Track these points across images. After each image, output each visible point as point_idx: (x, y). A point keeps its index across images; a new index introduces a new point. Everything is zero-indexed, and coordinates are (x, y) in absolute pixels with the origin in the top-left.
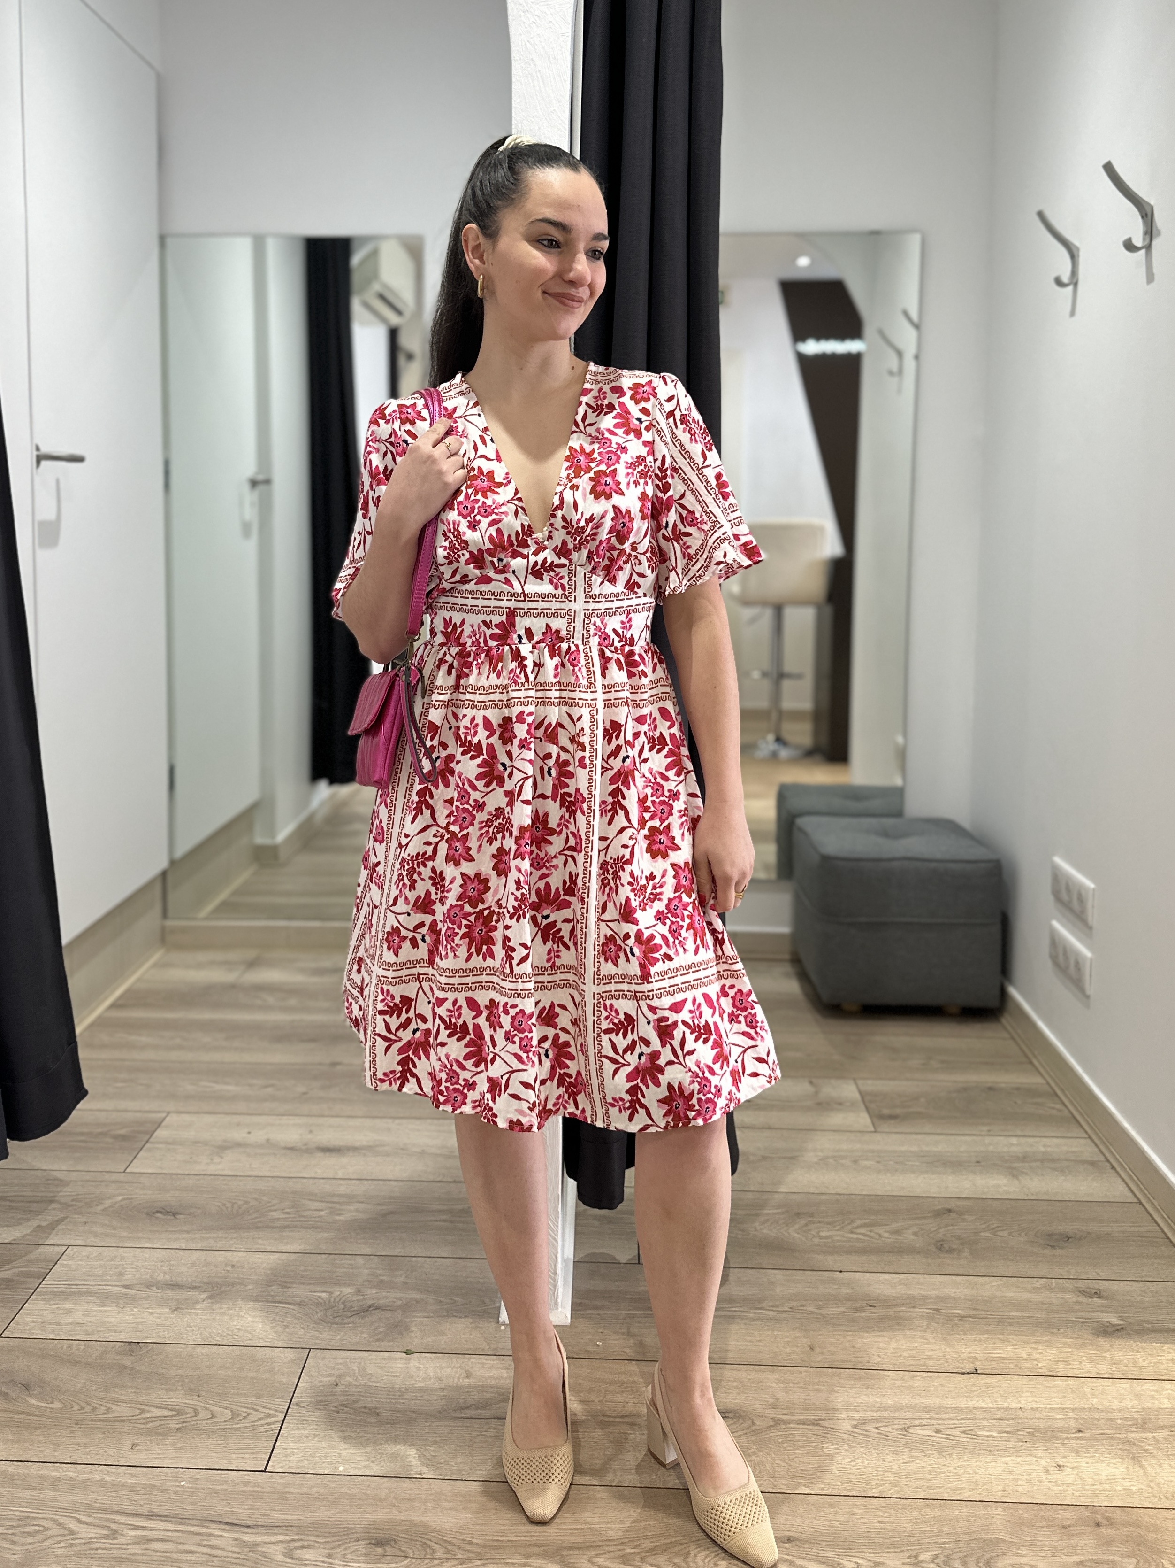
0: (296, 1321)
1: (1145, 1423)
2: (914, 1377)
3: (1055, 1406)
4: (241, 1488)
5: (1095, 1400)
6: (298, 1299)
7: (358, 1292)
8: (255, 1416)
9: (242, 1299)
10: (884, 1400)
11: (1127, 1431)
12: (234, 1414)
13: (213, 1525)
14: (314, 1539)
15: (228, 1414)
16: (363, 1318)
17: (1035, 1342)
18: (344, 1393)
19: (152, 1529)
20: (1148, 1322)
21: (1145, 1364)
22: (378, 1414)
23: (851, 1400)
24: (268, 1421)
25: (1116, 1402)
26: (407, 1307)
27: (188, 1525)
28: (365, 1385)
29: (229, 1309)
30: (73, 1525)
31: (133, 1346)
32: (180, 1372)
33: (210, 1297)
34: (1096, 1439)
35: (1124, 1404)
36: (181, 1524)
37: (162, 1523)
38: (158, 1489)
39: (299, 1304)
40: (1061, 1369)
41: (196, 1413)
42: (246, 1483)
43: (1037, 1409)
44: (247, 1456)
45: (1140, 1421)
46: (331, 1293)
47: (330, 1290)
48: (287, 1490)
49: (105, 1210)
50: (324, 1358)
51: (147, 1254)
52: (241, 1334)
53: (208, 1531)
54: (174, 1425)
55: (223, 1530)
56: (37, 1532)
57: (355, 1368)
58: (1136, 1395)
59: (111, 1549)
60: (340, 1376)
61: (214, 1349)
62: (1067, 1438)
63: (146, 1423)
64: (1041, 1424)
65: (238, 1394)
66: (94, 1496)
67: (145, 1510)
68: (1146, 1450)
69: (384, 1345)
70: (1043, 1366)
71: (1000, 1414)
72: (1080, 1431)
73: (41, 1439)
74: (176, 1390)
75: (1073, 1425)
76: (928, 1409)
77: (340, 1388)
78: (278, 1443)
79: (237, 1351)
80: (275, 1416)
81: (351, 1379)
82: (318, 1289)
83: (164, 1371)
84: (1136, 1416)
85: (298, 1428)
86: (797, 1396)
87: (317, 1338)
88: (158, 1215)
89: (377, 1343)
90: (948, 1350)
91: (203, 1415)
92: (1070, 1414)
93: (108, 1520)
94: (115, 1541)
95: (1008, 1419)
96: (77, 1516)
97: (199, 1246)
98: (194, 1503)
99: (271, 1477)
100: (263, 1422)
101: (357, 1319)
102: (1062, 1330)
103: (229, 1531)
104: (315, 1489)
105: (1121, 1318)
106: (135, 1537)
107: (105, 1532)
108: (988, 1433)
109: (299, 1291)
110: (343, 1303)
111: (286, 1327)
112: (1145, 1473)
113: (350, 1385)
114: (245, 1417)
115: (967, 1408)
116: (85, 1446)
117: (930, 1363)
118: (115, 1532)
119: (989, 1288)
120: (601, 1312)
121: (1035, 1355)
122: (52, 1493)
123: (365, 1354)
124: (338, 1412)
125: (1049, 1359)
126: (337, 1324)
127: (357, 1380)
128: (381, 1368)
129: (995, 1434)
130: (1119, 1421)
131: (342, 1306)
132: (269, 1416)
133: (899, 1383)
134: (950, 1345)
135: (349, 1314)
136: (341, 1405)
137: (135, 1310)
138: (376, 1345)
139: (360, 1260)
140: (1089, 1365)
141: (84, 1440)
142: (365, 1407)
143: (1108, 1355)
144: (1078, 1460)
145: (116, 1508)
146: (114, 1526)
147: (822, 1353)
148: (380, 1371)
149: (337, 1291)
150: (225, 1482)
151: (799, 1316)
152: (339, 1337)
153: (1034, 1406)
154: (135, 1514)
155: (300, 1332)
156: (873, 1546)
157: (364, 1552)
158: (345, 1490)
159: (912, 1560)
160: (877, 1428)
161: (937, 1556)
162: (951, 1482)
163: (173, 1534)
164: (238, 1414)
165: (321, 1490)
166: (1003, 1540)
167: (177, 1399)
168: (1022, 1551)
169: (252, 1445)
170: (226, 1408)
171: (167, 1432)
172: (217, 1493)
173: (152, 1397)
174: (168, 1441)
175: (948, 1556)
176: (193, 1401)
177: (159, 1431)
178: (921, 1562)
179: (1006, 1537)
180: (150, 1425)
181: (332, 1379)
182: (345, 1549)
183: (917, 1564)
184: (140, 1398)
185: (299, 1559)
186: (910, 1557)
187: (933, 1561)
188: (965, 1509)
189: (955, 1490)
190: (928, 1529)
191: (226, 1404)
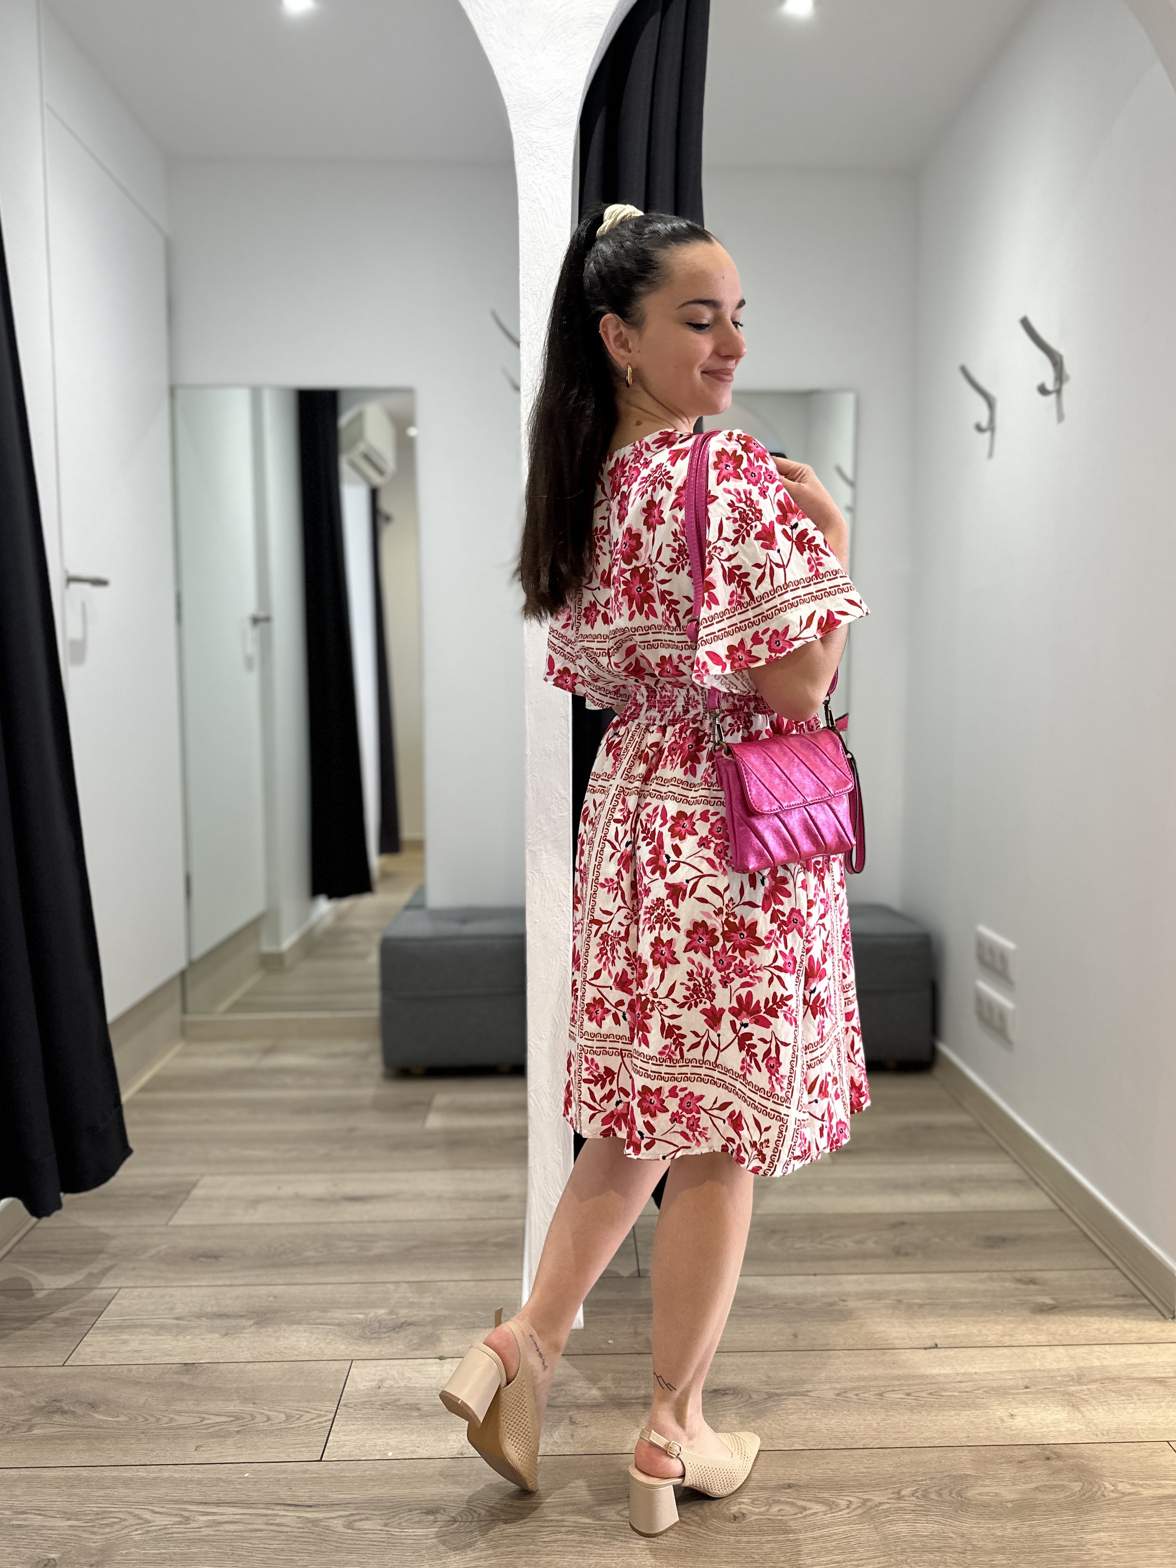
0: (337, 1338)
1: (1080, 1378)
2: (883, 1354)
3: (1004, 1369)
4: (300, 1475)
5: (1037, 1363)
6: (337, 1321)
7: (391, 1312)
8: (307, 1417)
9: (286, 1323)
10: (861, 1372)
11: (1066, 1386)
12: (288, 1417)
13: (278, 1507)
14: (370, 1512)
15: (282, 1417)
16: (398, 1333)
17: (984, 1322)
18: (387, 1394)
19: (222, 1514)
20: (1076, 1301)
21: (1076, 1333)
22: (419, 1409)
23: (833, 1374)
24: (320, 1420)
25: (1055, 1364)
26: (436, 1322)
27: (254, 1508)
28: (405, 1386)
29: (275, 1332)
30: (147, 1515)
31: (190, 1367)
32: (235, 1385)
33: (256, 1323)
34: (1041, 1393)
35: (1061, 1366)
36: (248, 1508)
37: (231, 1509)
38: (224, 1481)
39: (339, 1325)
40: (1007, 1340)
41: (253, 1417)
42: (305, 1472)
43: (990, 1373)
44: (303, 1449)
45: (1075, 1377)
46: (367, 1314)
47: (367, 1312)
48: (342, 1474)
49: (152, 1257)
50: (365, 1367)
51: (194, 1291)
52: (287, 1351)
53: (273, 1512)
54: (233, 1428)
55: (284, 1510)
56: (115, 1523)
57: (395, 1374)
58: (1071, 1357)
59: (185, 1533)
60: (382, 1381)
61: (264, 1365)
62: (1017, 1394)
63: (208, 1429)
64: (994, 1384)
65: (290, 1400)
66: (164, 1491)
67: (214, 1498)
68: (1083, 1399)
69: (418, 1353)
70: (992, 1339)
71: (959, 1379)
72: (1026, 1387)
73: (110, 1447)
74: (232, 1400)
75: (1020, 1382)
76: (898, 1378)
77: (382, 1390)
78: (330, 1438)
79: (286, 1365)
80: (325, 1416)
81: (392, 1383)
82: (355, 1311)
83: (221, 1386)
84: (1073, 1373)
85: (347, 1425)
86: (785, 1374)
87: (358, 1351)
88: (203, 1259)
89: (413, 1353)
90: (911, 1331)
91: (259, 1418)
92: (1018, 1375)
93: (180, 1509)
94: (188, 1526)
95: (966, 1382)
96: (151, 1508)
97: (242, 1282)
98: (258, 1491)
99: (328, 1465)
100: (315, 1421)
101: (393, 1335)
102: (1005, 1311)
103: (292, 1511)
104: (367, 1473)
105: (1054, 1299)
106: (207, 1521)
107: (180, 1519)
108: (950, 1394)
109: (339, 1315)
110: (379, 1322)
111: (329, 1343)
112: (1083, 1416)
113: (391, 1386)
114: (298, 1419)
115: (931, 1375)
116: (152, 1450)
117: (897, 1342)
118: (187, 1518)
119: (942, 1281)
120: (608, 1317)
121: (984, 1331)
122: (126, 1491)
123: (403, 1362)
124: (383, 1409)
125: (996, 1334)
126: (374, 1338)
127: (397, 1383)
128: (418, 1372)
129: (956, 1394)
130: (1059, 1378)
131: (377, 1325)
132: (320, 1416)
133: (872, 1359)
134: (914, 1328)
135: (385, 1330)
136: (385, 1404)
137: (188, 1337)
138: (412, 1354)
139: (391, 1287)
140: (1030, 1337)
141: (152, 1446)
142: (407, 1404)
143: (1045, 1327)
144: (1027, 1409)
145: (186, 1499)
146: (186, 1514)
147: (804, 1340)
148: (416, 1374)
149: (372, 1313)
150: (285, 1472)
151: (782, 1311)
152: (377, 1349)
153: (987, 1370)
154: (206, 1503)
155: (342, 1348)
156: (861, 1486)
157: (417, 1519)
158: (395, 1471)
159: (896, 1496)
160: (857, 1395)
161: (916, 1491)
162: (922, 1433)
163: (242, 1517)
164: (292, 1417)
165: (373, 1473)
166: (971, 1475)
167: (234, 1407)
168: (987, 1482)
169: (307, 1441)
170: (280, 1412)
171: (228, 1435)
172: (279, 1480)
173: (212, 1407)
174: (230, 1442)
175: (925, 1491)
176: (249, 1408)
177: (219, 1434)
178: (903, 1496)
179: (973, 1473)
180: (212, 1430)
181: (374, 1384)
182: (400, 1519)
183: (900, 1498)
184: (200, 1409)
185: (359, 1530)
186: (893, 1493)
187: (913, 1495)
188: (936, 1453)
189: (926, 1439)
190: (907, 1470)
191: (280, 1409)
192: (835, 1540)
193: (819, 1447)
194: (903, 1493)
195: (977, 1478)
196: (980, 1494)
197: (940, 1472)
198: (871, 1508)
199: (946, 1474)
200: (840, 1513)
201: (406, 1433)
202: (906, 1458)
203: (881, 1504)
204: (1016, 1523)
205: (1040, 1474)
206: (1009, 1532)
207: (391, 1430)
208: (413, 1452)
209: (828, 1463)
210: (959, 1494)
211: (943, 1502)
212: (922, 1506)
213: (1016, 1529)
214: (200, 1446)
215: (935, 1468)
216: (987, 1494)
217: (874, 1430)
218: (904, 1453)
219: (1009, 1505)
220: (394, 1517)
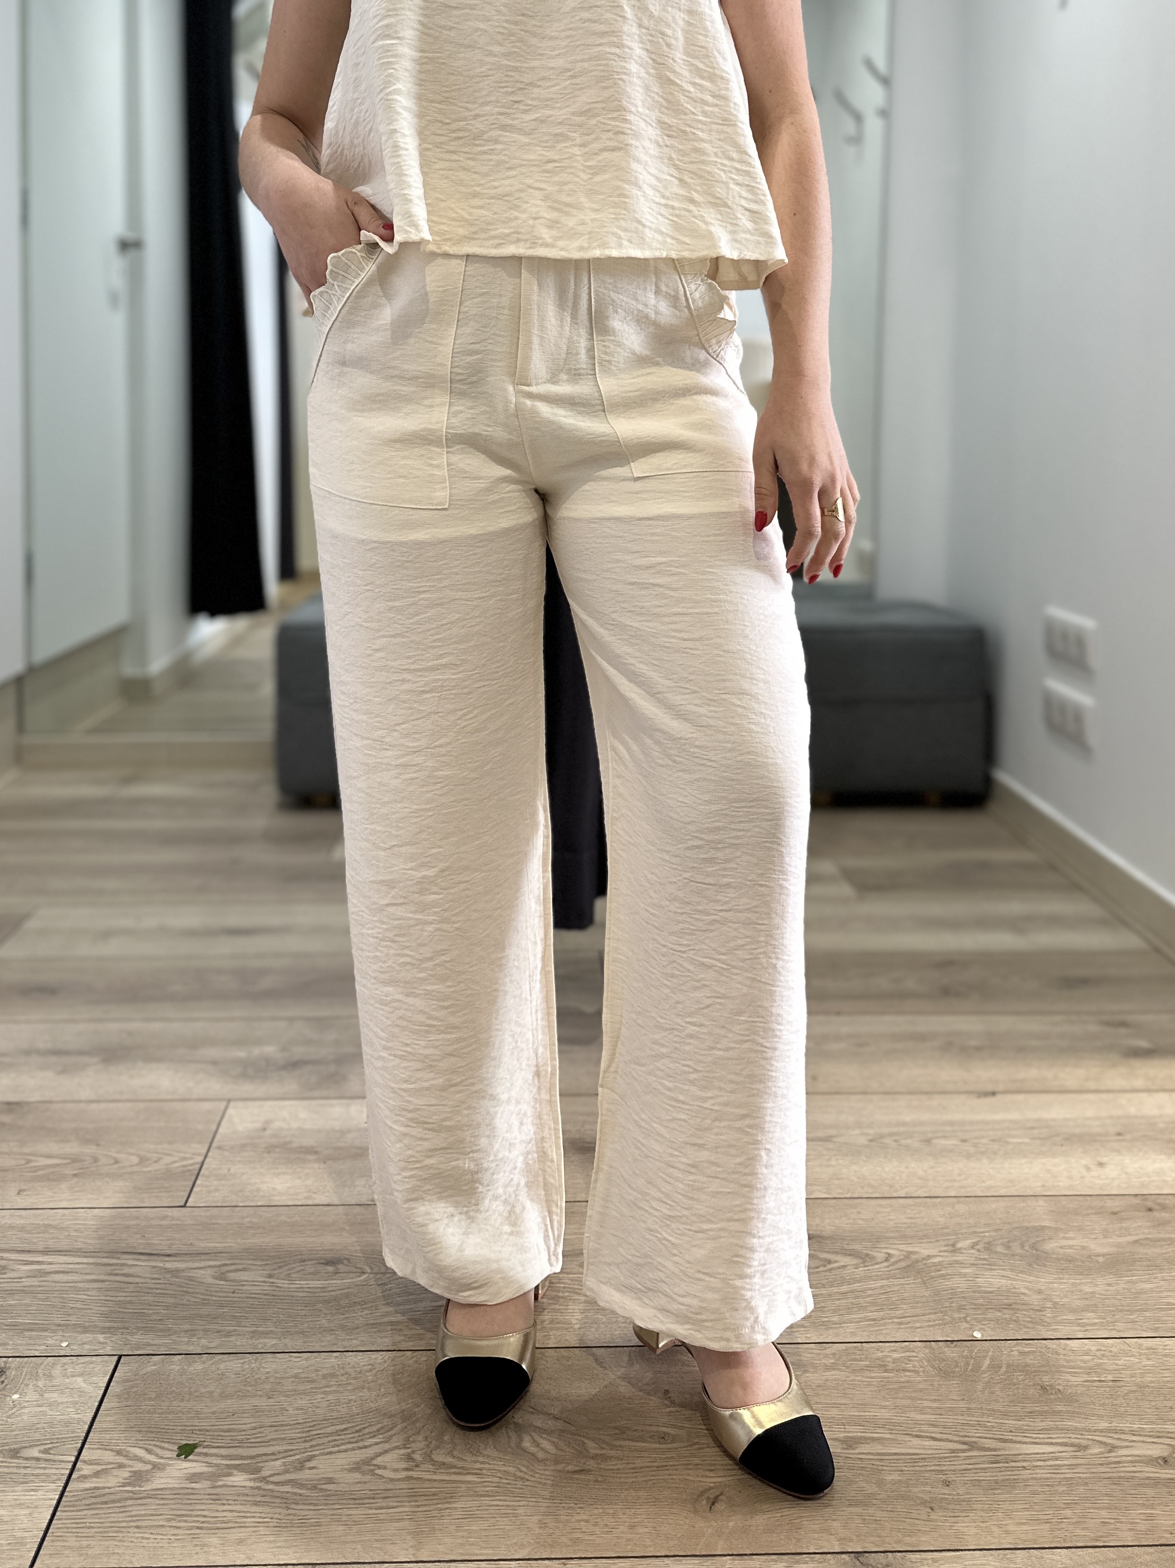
0: (210, 1077)
2: (930, 1098)
3: (1089, 1116)
4: (158, 1222)
5: (1133, 1109)
6: (210, 1059)
7: (283, 1050)
9: (143, 1061)
10: (901, 1117)
11: (1170, 1133)
14: (250, 1262)
15: (135, 1160)
16: (290, 1072)
17: (1065, 1065)
18: (274, 1136)
19: (50, 1263)
22: (316, 1152)
23: (864, 1119)
24: (185, 1163)
25: (1155, 1110)
26: (341, 1060)
28: (299, 1128)
29: (128, 1069)
32: (73, 1125)
33: (103, 1060)
34: (1140, 1140)
35: (1164, 1112)
36: (84, 1257)
37: (63, 1258)
38: (55, 1228)
39: (214, 1063)
40: (1091, 1085)
41: (96, 1160)
42: (164, 1218)
43: (1070, 1119)
44: (161, 1194)
46: (249, 1052)
47: (249, 1049)
48: (214, 1221)
50: (245, 1108)
52: (143, 1090)
53: (119, 1261)
54: (69, 1171)
55: (138, 1260)
57: (288, 1115)
60: (268, 1122)
61: (111, 1104)
62: (1106, 1141)
63: (35, 1171)
64: (1077, 1131)
65: (142, 1142)
69: (317, 1093)
70: (1072, 1083)
71: (1030, 1125)
72: (1119, 1135)
74: (69, 1141)
75: (1111, 1129)
76: (949, 1123)
77: (268, 1132)
78: (198, 1182)
79: (141, 1105)
80: (194, 1158)
81: (281, 1125)
82: (234, 1049)
83: (54, 1125)
85: (220, 1169)
87: (236, 1090)
88: (34, 992)
89: (310, 1093)
90: (965, 1075)
91: (104, 1161)
92: (1104, 1121)
95: (1038, 1128)
97: (86, 1018)
99: (192, 1212)
100: (178, 1164)
101: (283, 1073)
102: (1088, 1054)
103: (142, 1261)
104: (247, 1220)
105: (1151, 1042)
108: (1020, 1140)
109: (213, 1052)
110: (265, 1060)
111: (198, 1082)
113: (281, 1128)
114: (156, 1162)
115: (994, 1121)
117: (947, 1086)
119: (1005, 1023)
121: (1063, 1075)
123: (296, 1102)
124: (269, 1152)
125: (1078, 1078)
126: (259, 1077)
127: (287, 1124)
128: (316, 1113)
129: (1027, 1141)
130: (1161, 1125)
131: (264, 1063)
132: (185, 1159)
133: (915, 1103)
134: (968, 1072)
135: (273, 1069)
136: (272, 1146)
137: (13, 1075)
138: (308, 1094)
139: (283, 1023)
140: (1121, 1082)
142: (300, 1147)
143: (1142, 1072)
144: (1122, 1158)
147: (826, 1082)
148: (314, 1116)
149: (257, 1050)
150: (140, 1218)
152: (260, 1088)
153: (1067, 1117)
154: (29, 1251)
155: (215, 1086)
156: (903, 1237)
157: (312, 1270)
158: (283, 1218)
159: (950, 1248)
160: (896, 1141)
161: (976, 1243)
162: (984, 1182)
163: (77, 1266)
164: (147, 1159)
165: (255, 1220)
166: (1049, 1228)
167: (72, 1148)
168: (1071, 1234)
169: (167, 1185)
170: (132, 1154)
171: (60, 1178)
172: (128, 1227)
173: (41, 1148)
174: (64, 1186)
175: (989, 1243)
176: (91, 1150)
177: (52, 1177)
178: (960, 1249)
179: (1053, 1225)
180: (40, 1173)
181: (258, 1125)
182: (289, 1269)
183: (954, 1250)
184: (25, 1150)
185: (234, 1281)
186: (946, 1246)
187: (972, 1248)
188: (1002, 1204)
189: (989, 1188)
190: (963, 1221)
191: (131, 1150)
192: (869, 1296)
193: (849, 1195)
194: (959, 1245)
195: (1057, 1230)
196: (1061, 1248)
197: (1008, 1223)
198: (917, 1261)
199: (1015, 1225)
200: (877, 1266)
201: (300, 1178)
202: (962, 1208)
203: (929, 1257)
204: (1110, 1279)
205: (1140, 1227)
206: (1101, 1289)
207: (279, 1174)
208: (307, 1198)
209: (859, 1213)
210: (1033, 1246)
211: (1013, 1255)
212: (984, 1259)
213: (1109, 1285)
214: (24, 1190)
215: (1000, 1219)
216: (1071, 1247)
217: (921, 1178)
218: (959, 1202)
219: (1101, 1259)
220: (280, 1267)
